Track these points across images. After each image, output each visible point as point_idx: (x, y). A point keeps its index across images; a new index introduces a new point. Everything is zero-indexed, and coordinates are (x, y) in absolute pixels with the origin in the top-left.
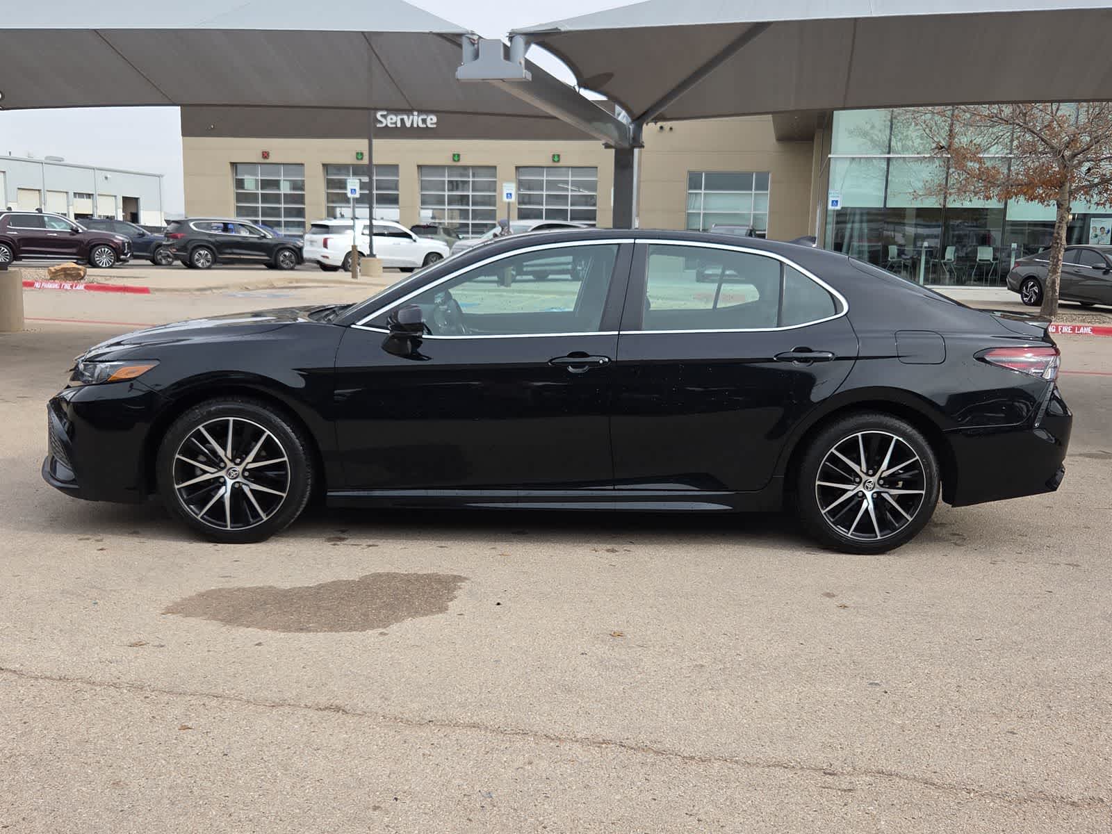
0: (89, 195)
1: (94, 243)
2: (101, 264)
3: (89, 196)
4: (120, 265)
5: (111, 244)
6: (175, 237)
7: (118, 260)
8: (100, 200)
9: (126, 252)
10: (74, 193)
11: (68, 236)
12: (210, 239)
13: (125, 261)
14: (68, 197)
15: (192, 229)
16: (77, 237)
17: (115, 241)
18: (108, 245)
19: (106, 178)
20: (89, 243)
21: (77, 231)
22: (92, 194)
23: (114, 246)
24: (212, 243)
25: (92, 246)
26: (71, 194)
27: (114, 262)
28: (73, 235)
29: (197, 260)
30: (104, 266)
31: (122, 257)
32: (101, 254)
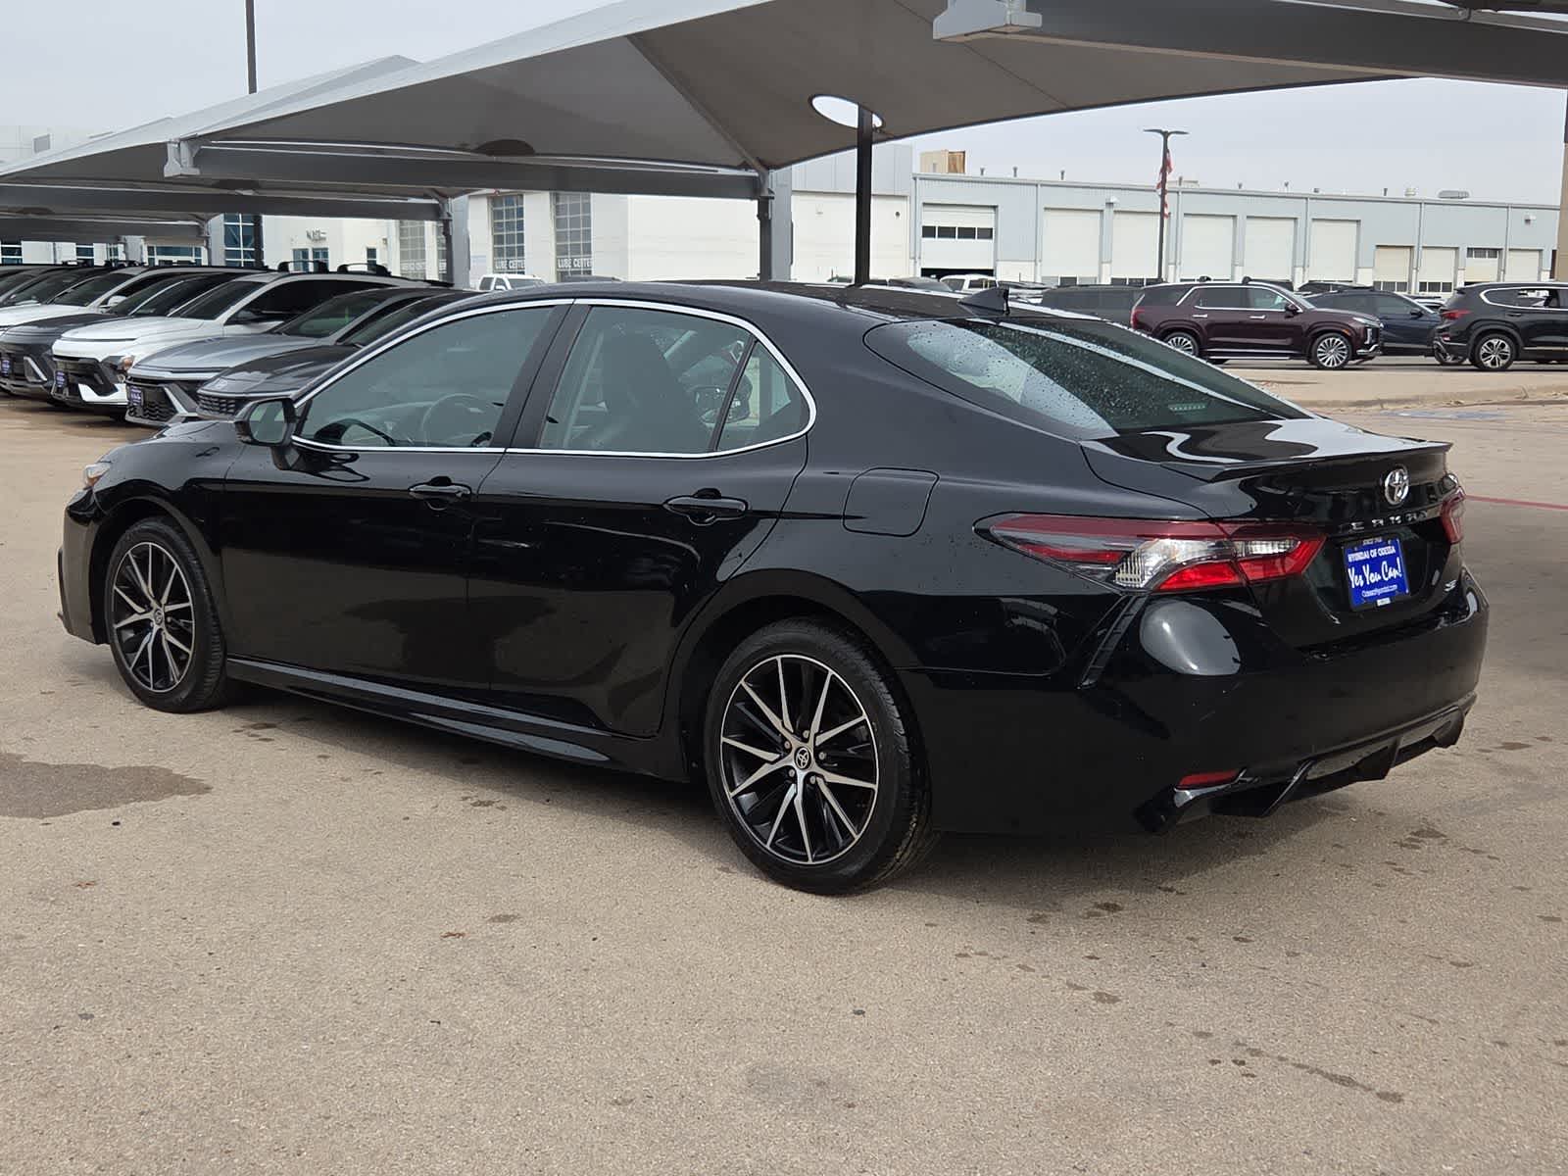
0: (1495, 250)
1: (1318, 330)
2: (1325, 364)
3: (1495, 252)
4: (1357, 364)
5: (1344, 331)
6: (1451, 317)
7: (1354, 356)
8: (1511, 257)
9: (1367, 342)
10: (1469, 249)
11: (1282, 320)
12: (1510, 319)
13: (1365, 358)
14: (1457, 254)
15: (1484, 302)
16: (1295, 320)
17: (1352, 325)
18: (1339, 332)
19: (1528, 221)
20: (1311, 328)
21: (1294, 312)
22: (1500, 250)
23: (1349, 334)
24: (1514, 326)
25: (1315, 334)
26: (1463, 252)
27: (1347, 360)
28: (1289, 317)
29: (1485, 355)
30: (1330, 365)
31: (1361, 351)
32: (1329, 346)
